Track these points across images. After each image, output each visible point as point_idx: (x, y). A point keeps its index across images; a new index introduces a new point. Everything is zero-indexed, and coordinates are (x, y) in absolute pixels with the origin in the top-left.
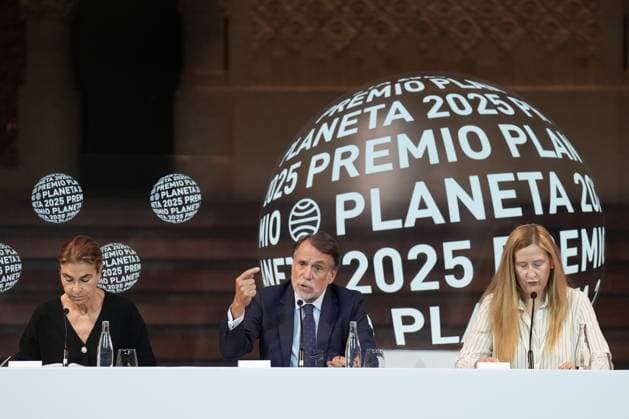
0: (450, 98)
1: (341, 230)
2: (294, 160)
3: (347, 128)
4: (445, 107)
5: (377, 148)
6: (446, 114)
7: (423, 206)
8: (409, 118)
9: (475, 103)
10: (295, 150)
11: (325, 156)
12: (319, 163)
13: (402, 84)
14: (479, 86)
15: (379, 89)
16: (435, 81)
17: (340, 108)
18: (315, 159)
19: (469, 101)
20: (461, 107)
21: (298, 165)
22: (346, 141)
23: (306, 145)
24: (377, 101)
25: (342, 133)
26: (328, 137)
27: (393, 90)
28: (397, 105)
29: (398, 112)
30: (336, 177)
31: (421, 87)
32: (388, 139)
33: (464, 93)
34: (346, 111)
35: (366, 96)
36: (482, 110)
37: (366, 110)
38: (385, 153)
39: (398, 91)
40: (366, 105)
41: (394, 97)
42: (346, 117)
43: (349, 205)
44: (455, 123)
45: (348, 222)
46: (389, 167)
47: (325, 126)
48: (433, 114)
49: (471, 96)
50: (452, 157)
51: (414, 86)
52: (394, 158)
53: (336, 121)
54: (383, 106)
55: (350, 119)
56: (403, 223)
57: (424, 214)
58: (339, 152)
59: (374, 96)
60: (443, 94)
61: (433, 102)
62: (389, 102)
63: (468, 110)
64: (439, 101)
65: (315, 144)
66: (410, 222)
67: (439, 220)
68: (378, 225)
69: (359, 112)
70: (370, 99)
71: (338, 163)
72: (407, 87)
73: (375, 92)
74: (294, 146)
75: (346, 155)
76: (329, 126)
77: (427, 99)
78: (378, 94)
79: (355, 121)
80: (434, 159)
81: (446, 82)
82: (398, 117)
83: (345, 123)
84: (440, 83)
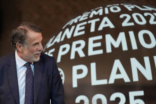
0: (134, 15)
1: (75, 85)
2: (51, 48)
3: (79, 31)
4: (132, 20)
5: (95, 42)
6: (132, 24)
7: (118, 72)
8: (112, 26)
9: (148, 18)
10: (52, 42)
11: (67, 46)
12: (64, 49)
13: (109, 8)
14: (150, 9)
15: (97, 11)
16: (126, 6)
17: (76, 20)
18: (62, 47)
19: (145, 17)
20: (140, 20)
21: (53, 50)
22: (79, 38)
23: (58, 40)
24: (95, 17)
25: (76, 34)
26: (69, 36)
27: (104, 11)
28: (106, 19)
29: (106, 23)
30: (73, 57)
31: (119, 9)
32: (100, 37)
33: (142, 13)
34: (79, 22)
35: (89, 15)
36: (152, 22)
37: (89, 22)
38: (99, 44)
39: (107, 12)
40: (89, 19)
41: (104, 15)
42: (79, 25)
43: (80, 72)
44: (136, 29)
45: (79, 80)
46: (100, 52)
47: (67, 30)
48: (125, 24)
49: (146, 14)
50: (135, 47)
51: (115, 9)
52: (103, 47)
53: (73, 27)
54: (98, 20)
55: (81, 26)
56: (108, 81)
57: (119, 77)
58: (75, 43)
59: (94, 15)
60: (130, 13)
61: (125, 18)
62: (101, 18)
63: (144, 22)
64: (129, 17)
65: (62, 39)
66: (112, 81)
67: (127, 80)
68: (95, 82)
69: (85, 23)
70: (91, 16)
71: (74, 49)
72: (112, 10)
73: (94, 13)
74: (51, 40)
75: (78, 46)
76: (70, 30)
77: (122, 16)
78: (96, 13)
79: (83, 28)
80: (125, 48)
81: (133, 7)
82: (106, 25)
83: (78, 28)
84: (130, 7)
